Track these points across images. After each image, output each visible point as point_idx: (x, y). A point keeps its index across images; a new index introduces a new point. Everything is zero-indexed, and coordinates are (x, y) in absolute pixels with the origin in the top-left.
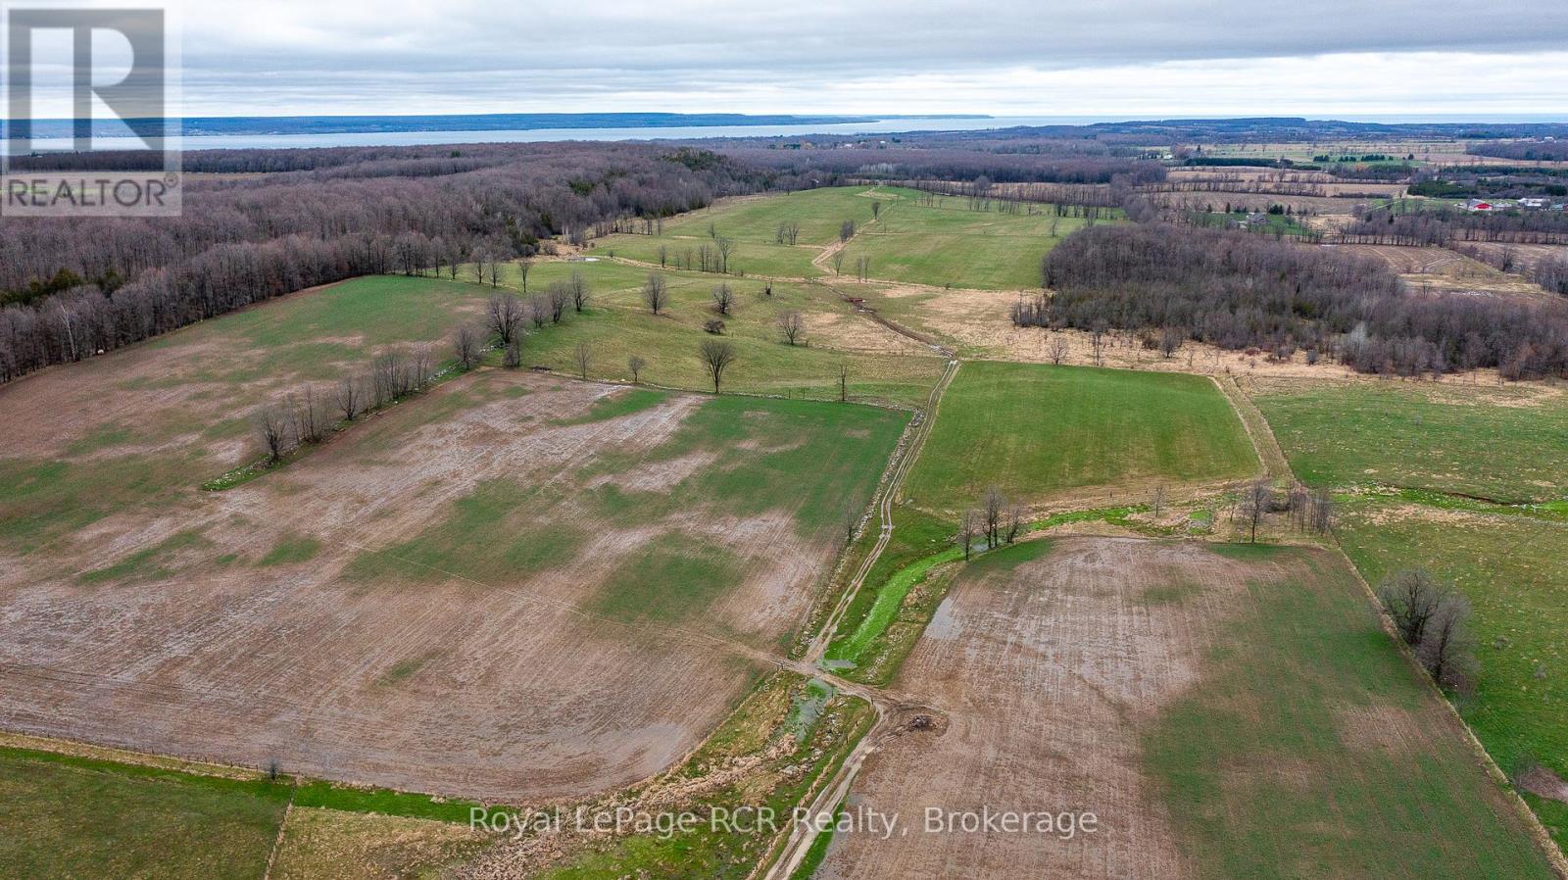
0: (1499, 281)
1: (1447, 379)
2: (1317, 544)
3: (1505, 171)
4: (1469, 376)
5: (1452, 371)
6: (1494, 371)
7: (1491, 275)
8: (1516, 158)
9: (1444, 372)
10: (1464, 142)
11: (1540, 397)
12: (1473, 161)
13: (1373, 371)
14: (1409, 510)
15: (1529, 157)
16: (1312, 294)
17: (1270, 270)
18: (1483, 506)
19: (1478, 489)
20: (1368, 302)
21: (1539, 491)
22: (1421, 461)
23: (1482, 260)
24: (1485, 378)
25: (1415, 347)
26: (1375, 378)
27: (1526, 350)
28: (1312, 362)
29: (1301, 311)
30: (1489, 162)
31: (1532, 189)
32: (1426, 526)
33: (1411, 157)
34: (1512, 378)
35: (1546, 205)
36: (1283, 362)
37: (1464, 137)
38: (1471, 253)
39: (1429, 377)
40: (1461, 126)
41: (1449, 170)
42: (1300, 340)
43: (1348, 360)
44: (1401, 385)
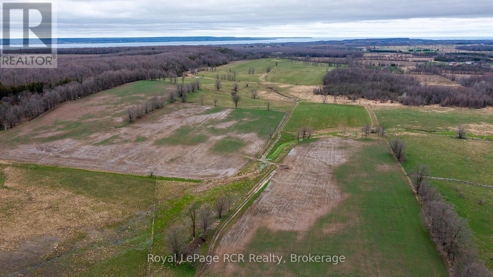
0: (450, 83)
1: (426, 106)
2: (381, 139)
3: (465, 54)
4: (432, 106)
5: (428, 104)
6: (438, 105)
7: (448, 82)
8: (470, 50)
9: (426, 105)
10: (455, 45)
11: (448, 110)
12: (456, 51)
13: (407, 104)
14: (405, 133)
15: (473, 50)
16: (395, 86)
17: (385, 80)
18: (424, 132)
19: (423, 129)
20: (409, 88)
21: (439, 129)
22: (412, 123)
23: (447, 78)
24: (436, 106)
25: (418, 99)
26: (407, 106)
27: (447, 99)
28: (392, 102)
29: (392, 90)
30: (461, 51)
31: (470, 59)
32: (408, 136)
33: (438, 50)
34: (443, 106)
35: (472, 64)
36: (384, 103)
37: (457, 44)
38: (445, 76)
39: (421, 106)
40: (458, 41)
41: (448, 54)
42: (390, 97)
43: (401, 102)
44: (413, 108)
